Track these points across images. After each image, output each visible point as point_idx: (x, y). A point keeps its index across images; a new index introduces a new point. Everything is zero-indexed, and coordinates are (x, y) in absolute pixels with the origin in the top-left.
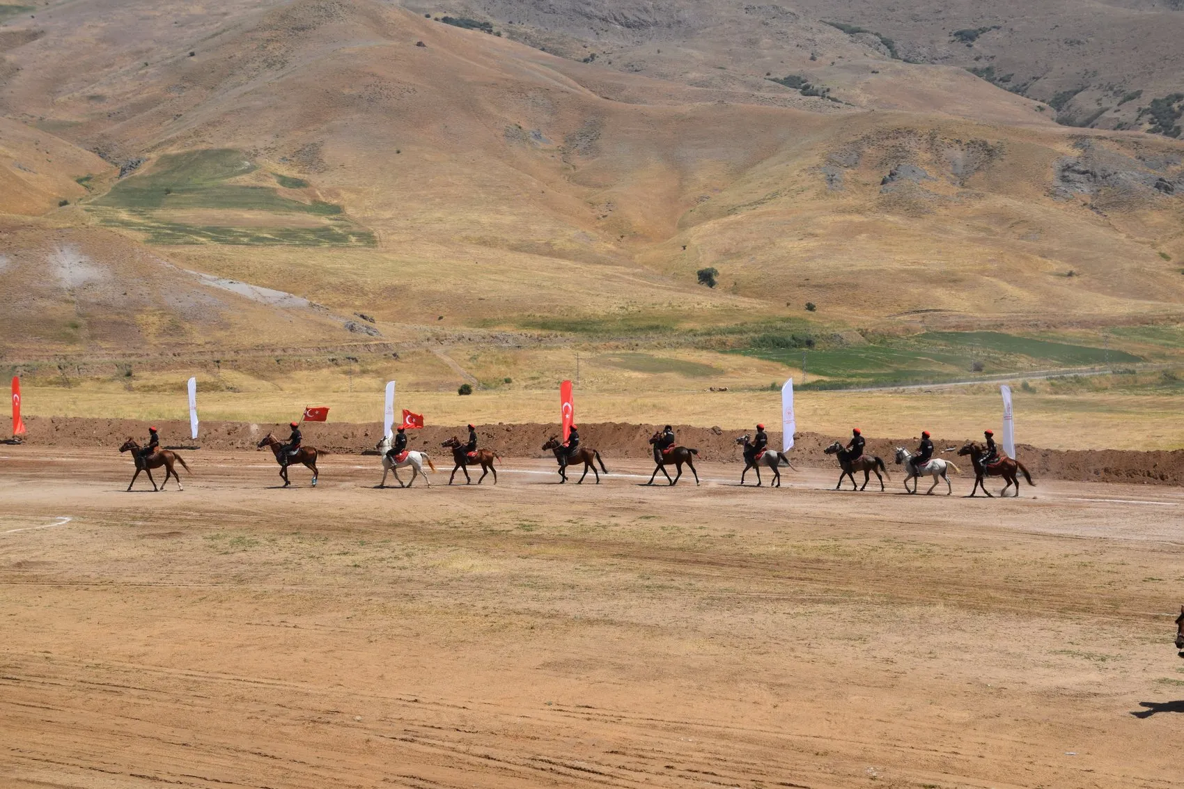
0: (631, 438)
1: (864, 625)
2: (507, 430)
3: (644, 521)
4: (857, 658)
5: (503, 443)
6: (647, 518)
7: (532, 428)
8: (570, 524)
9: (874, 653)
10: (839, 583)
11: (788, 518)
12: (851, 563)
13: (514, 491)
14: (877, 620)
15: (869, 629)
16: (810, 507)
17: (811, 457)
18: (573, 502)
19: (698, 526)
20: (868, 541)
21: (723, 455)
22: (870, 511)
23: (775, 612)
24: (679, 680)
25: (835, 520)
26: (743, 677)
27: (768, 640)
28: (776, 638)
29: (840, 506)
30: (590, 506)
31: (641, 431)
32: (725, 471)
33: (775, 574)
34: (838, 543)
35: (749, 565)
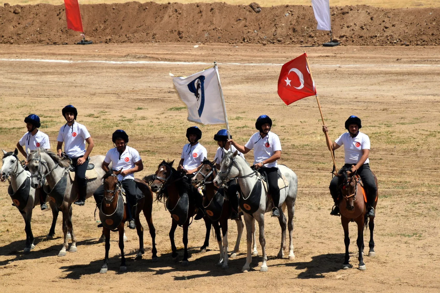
0: (159, 19)
1: (420, 219)
2: (15, 12)
3: (174, 113)
4: (411, 256)
5: (11, 28)
6: (177, 109)
7: (44, 10)
8: (91, 119)
9: (430, 250)
10: (391, 173)
11: (336, 103)
12: (405, 152)
13: (25, 83)
14: (433, 213)
15: (425, 224)
16: (361, 90)
17: (362, 33)
18: (94, 94)
19: (235, 116)
20: (425, 126)
21: (263, 36)
22: (428, 91)
23: (319, 209)
24: (213, 286)
25: (388, 103)
26: (283, 281)
27: (312, 239)
28: (320, 237)
29: (394, 88)
30: (113, 98)
31: (170, 11)
32: (266, 54)
33: (320, 166)
34: (390, 129)
35: (290, 157)
